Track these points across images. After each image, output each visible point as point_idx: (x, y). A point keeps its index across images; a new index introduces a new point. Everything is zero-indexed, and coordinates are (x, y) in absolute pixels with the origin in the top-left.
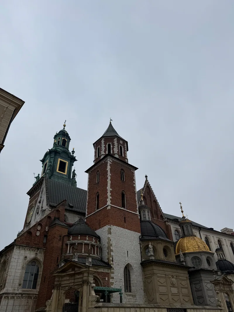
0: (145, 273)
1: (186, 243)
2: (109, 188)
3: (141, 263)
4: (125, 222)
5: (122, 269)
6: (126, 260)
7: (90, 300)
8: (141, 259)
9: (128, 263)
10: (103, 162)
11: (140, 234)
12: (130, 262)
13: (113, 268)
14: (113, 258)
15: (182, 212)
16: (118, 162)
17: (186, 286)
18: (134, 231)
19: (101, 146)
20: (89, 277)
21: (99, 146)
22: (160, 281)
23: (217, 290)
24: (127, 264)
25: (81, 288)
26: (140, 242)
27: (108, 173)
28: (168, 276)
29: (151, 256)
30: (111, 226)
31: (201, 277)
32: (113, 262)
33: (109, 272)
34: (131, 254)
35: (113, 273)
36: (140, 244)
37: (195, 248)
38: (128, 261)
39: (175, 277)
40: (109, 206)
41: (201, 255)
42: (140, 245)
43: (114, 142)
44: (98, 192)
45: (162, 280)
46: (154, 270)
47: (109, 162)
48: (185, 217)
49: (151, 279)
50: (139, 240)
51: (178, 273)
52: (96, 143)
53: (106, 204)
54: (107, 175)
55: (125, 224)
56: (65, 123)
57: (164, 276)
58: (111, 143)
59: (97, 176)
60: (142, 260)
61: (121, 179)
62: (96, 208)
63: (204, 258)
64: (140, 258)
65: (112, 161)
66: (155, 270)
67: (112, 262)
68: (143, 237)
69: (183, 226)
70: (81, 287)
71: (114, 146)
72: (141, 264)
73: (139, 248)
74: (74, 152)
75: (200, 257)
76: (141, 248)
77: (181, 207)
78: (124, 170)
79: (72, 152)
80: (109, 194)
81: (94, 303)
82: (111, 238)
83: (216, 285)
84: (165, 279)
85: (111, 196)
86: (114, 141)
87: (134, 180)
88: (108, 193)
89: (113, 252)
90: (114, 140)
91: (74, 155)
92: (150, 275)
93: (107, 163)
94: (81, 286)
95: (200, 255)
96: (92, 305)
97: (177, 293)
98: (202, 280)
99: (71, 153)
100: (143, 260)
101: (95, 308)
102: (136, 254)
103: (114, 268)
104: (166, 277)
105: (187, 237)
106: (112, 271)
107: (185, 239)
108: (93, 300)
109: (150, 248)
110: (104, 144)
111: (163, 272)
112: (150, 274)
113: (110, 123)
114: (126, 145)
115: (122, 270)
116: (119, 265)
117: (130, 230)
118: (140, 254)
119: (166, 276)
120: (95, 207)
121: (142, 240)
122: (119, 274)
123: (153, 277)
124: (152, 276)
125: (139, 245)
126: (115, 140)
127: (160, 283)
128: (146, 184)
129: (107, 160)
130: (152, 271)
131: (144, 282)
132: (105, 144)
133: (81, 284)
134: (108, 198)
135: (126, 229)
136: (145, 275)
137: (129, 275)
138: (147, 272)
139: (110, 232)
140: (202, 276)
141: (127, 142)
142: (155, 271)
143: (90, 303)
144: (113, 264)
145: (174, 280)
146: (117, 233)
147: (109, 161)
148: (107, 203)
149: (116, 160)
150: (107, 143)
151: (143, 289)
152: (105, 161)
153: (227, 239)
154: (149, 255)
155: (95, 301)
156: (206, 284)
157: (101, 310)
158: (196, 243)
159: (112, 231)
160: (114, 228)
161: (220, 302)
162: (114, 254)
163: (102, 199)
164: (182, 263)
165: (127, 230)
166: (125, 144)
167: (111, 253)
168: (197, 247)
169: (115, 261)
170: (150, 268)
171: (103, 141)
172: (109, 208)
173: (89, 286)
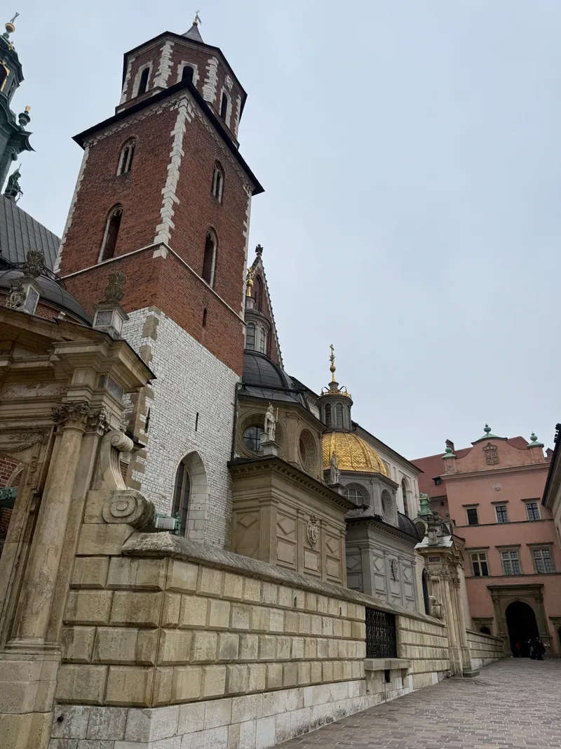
0: (235, 494)
1: (335, 445)
2: (169, 192)
3: (228, 462)
4: (204, 324)
5: (172, 463)
6: (189, 438)
7: (96, 512)
8: (230, 450)
9: (194, 450)
10: (158, 109)
11: (238, 379)
12: (200, 449)
13: (146, 452)
14: (148, 419)
15: (333, 370)
16: (211, 131)
17: (337, 554)
18: (226, 362)
19: (156, 64)
20: (104, 393)
21: (150, 65)
22: (282, 524)
23: (434, 572)
24: (189, 451)
25: (36, 448)
26: (236, 403)
27: (174, 145)
28: (302, 517)
29: (269, 444)
30: (159, 314)
31: (368, 538)
32: (146, 432)
33: (129, 460)
34: (207, 427)
35: (141, 468)
36: (235, 406)
37: (358, 462)
38: (196, 444)
39: (318, 523)
40: (162, 247)
41: (372, 484)
42: (235, 411)
43: (207, 68)
44: (118, 204)
45: (288, 525)
46: (273, 489)
47: (182, 111)
48: (338, 384)
49: (254, 514)
50: (233, 394)
51: (325, 513)
52: (136, 55)
53: (152, 240)
54: (171, 149)
55: (204, 331)
56: (13, 20)
57: (294, 512)
58: (196, 66)
59: (123, 156)
60: (232, 453)
61: (212, 191)
62: (101, 254)
63: (377, 490)
64: (228, 448)
65: (193, 115)
66: (277, 488)
67: (142, 431)
68: (245, 389)
69: (328, 405)
70: (42, 443)
71: (206, 80)
72: (229, 465)
73: (231, 418)
74: (29, 119)
75: (367, 487)
76: (235, 417)
77: (332, 358)
78: (222, 170)
79: (21, 115)
80: (167, 212)
81: (123, 529)
82: (152, 353)
83: (431, 560)
84: (293, 522)
85: (173, 219)
86: (209, 65)
87: (246, 218)
88: (163, 206)
89: (152, 397)
90: (209, 61)
91: (26, 128)
92: (256, 503)
93: (177, 112)
94: (38, 437)
95: (368, 482)
96: (102, 538)
97: (316, 568)
98: (368, 546)
99: (17, 119)
100: (236, 456)
101: (127, 561)
102: (221, 431)
103: (148, 454)
104: (298, 517)
105: (339, 434)
106: (139, 459)
107: (333, 437)
108: (116, 514)
109: (269, 421)
110: (170, 59)
111: (293, 499)
112: (252, 500)
113: (195, 24)
114: (239, 102)
115: (174, 467)
116: (164, 448)
117: (214, 353)
118: (231, 434)
119: (299, 515)
120: (97, 250)
121: (241, 397)
122: (161, 480)
123: (263, 509)
124: (260, 507)
125: (232, 407)
126: (213, 63)
127: (282, 533)
128: (256, 269)
129: (175, 104)
130: (267, 489)
131: (229, 523)
132: (175, 58)
133: (42, 431)
134: (161, 222)
135: (204, 345)
136: (234, 502)
137: (188, 492)
138: (244, 493)
139: (155, 330)
140: (369, 535)
141: (244, 96)
142: (276, 493)
143: (92, 529)
144: (146, 439)
145: (314, 529)
146: (176, 344)
147: (185, 110)
148: (153, 238)
149: (205, 121)
150: (183, 62)
151: (223, 541)
152: (165, 109)
153: (398, 469)
154: (264, 440)
155: (130, 520)
156: (374, 558)
157: (163, 572)
158: (361, 451)
159: (159, 329)
160: (167, 326)
161: (440, 605)
162: (153, 407)
163: (133, 226)
164: (334, 490)
165: (204, 348)
166: (238, 98)
167: (147, 399)
168: (363, 460)
169: (153, 430)
170: (261, 481)
171: (167, 50)
172: (162, 253)
173: (96, 440)
